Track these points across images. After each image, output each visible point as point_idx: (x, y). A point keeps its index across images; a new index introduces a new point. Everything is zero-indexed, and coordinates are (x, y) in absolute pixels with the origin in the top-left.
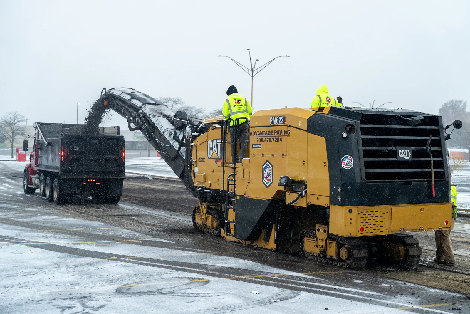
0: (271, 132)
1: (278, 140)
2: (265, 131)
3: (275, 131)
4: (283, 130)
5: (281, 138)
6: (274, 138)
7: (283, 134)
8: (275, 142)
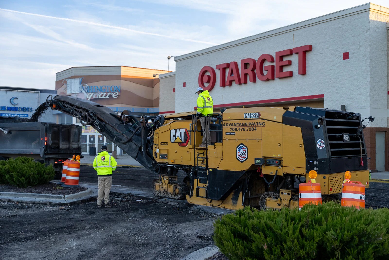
0: (245, 124)
1: (252, 129)
2: (239, 123)
3: (249, 123)
4: (258, 123)
5: (256, 128)
6: (248, 128)
7: (258, 125)
8: (250, 130)
